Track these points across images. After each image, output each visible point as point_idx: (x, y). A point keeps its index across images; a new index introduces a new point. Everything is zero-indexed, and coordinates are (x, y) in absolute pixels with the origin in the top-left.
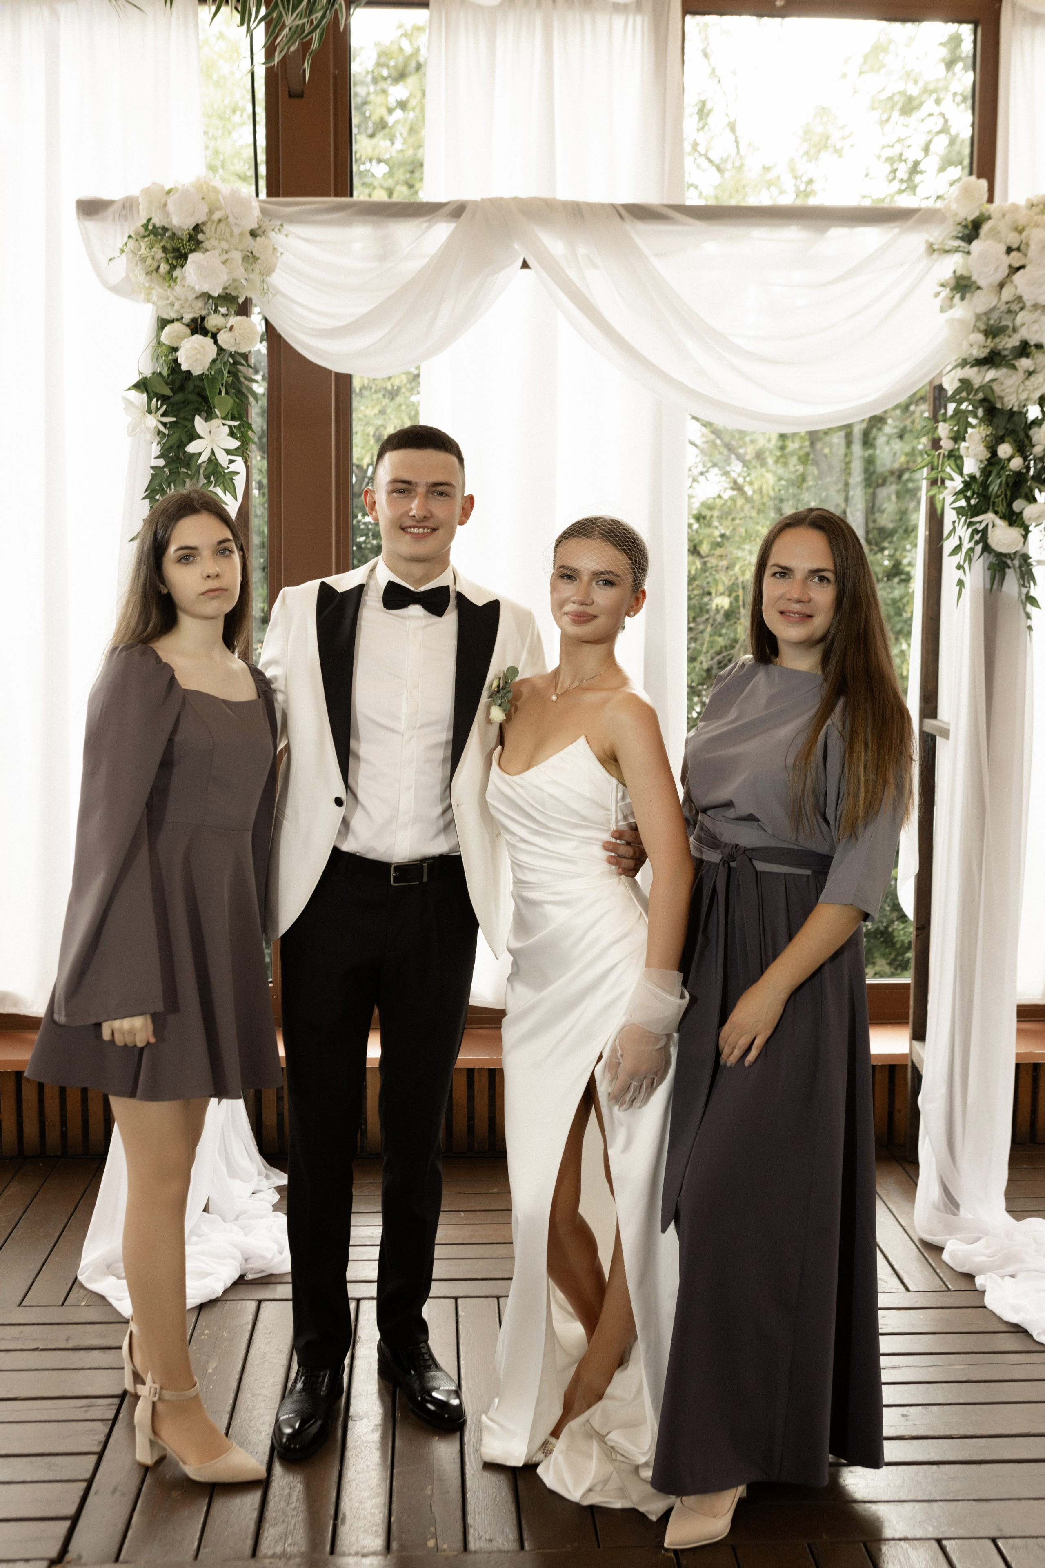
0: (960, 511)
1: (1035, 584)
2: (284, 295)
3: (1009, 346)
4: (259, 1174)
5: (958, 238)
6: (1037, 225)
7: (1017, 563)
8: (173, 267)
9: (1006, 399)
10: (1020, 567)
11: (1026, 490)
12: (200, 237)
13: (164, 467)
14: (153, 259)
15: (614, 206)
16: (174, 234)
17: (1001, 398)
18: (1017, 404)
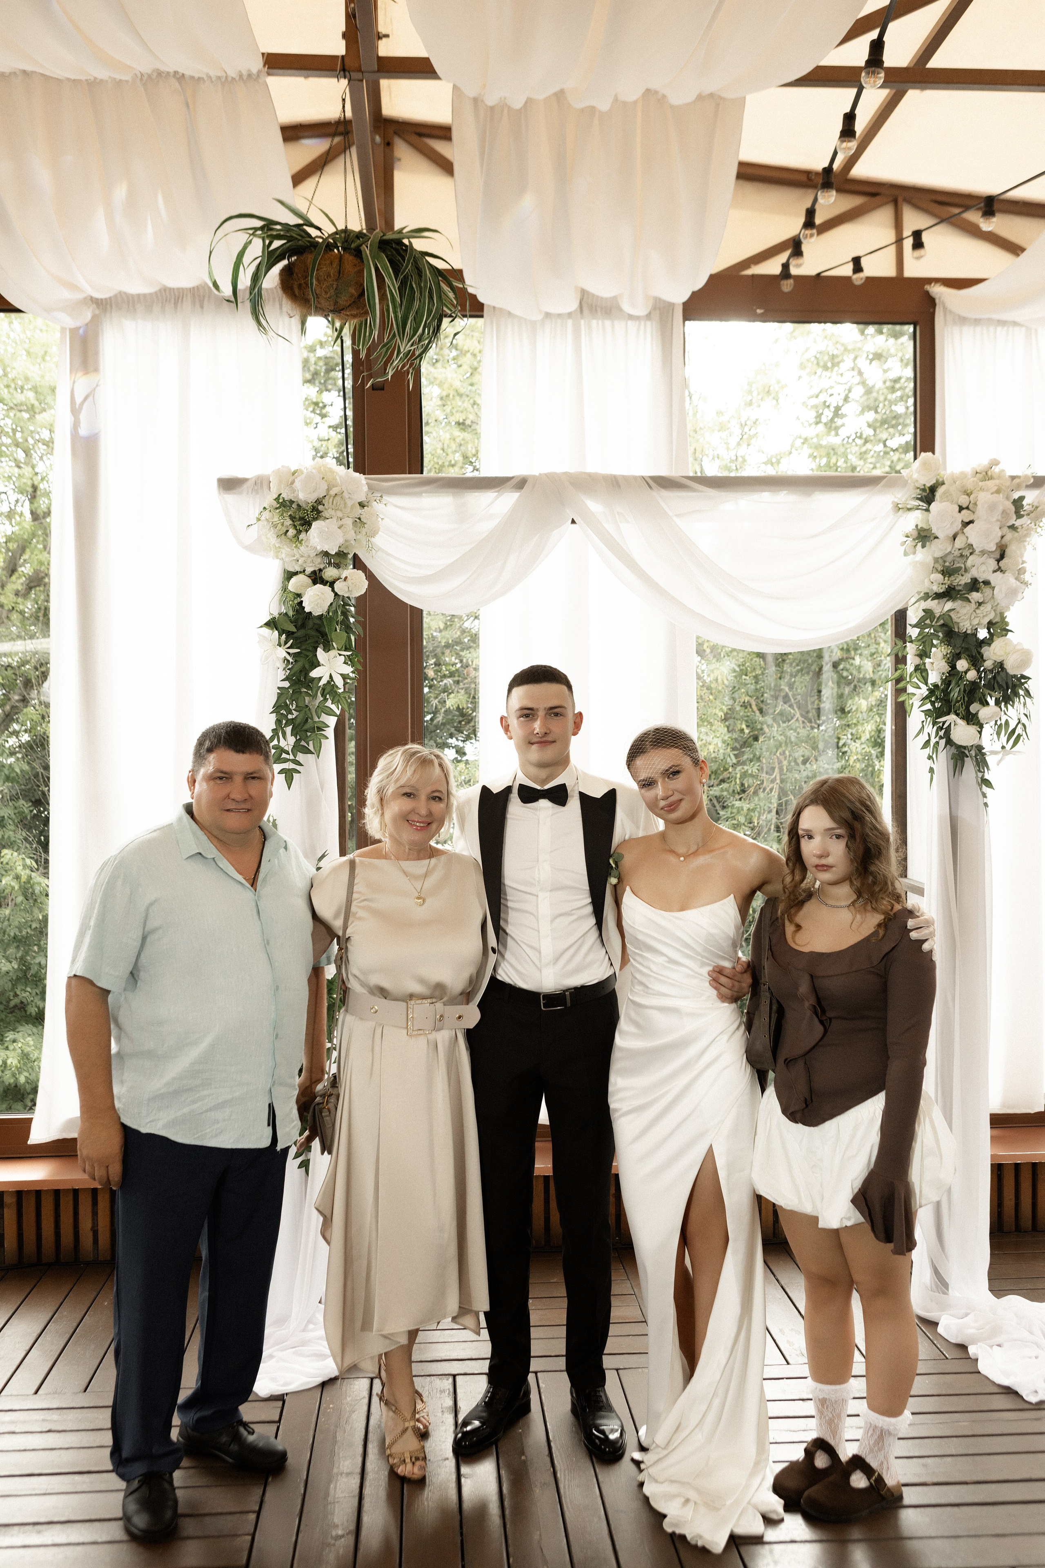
0: (927, 713)
1: (988, 769)
2: (383, 551)
3: (963, 582)
5: (918, 499)
6: (982, 489)
7: (973, 753)
8: (299, 532)
9: (961, 624)
10: (976, 756)
11: (980, 695)
12: (320, 508)
13: (289, 688)
14: (283, 525)
15: (643, 478)
16: (299, 505)
17: (958, 624)
18: (969, 627)
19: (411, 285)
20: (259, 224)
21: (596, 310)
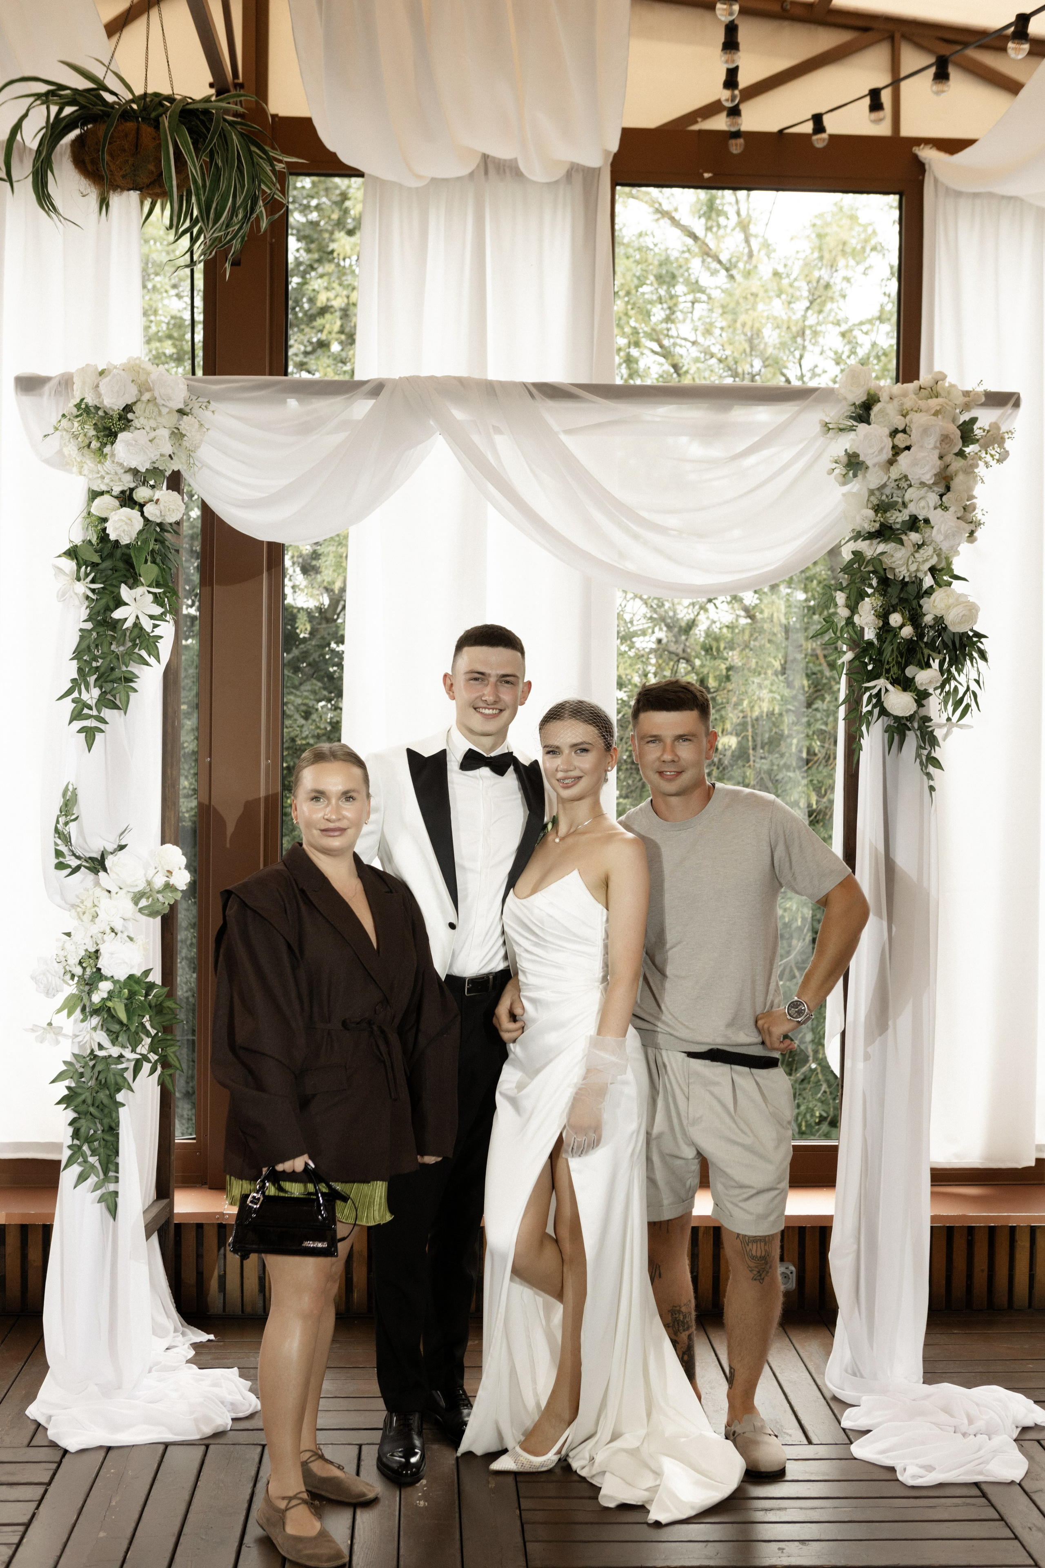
0: (857, 676)
1: (938, 746)
2: (210, 468)
3: (899, 520)
4: (176, 1331)
5: (851, 417)
6: (919, 410)
7: (916, 725)
8: (104, 445)
9: (897, 570)
10: (920, 730)
11: (918, 656)
12: (130, 416)
13: (92, 630)
14: (85, 435)
15: (524, 385)
16: (105, 413)
17: (893, 569)
18: (907, 575)
19: (216, 165)
20: (43, 88)
21: (504, 170)
